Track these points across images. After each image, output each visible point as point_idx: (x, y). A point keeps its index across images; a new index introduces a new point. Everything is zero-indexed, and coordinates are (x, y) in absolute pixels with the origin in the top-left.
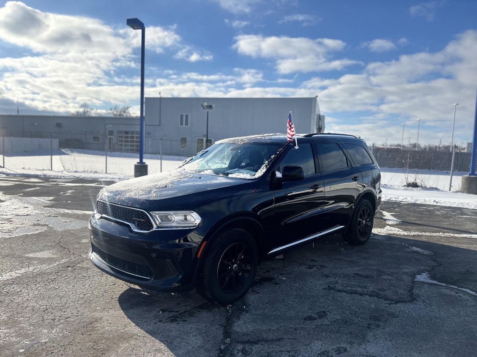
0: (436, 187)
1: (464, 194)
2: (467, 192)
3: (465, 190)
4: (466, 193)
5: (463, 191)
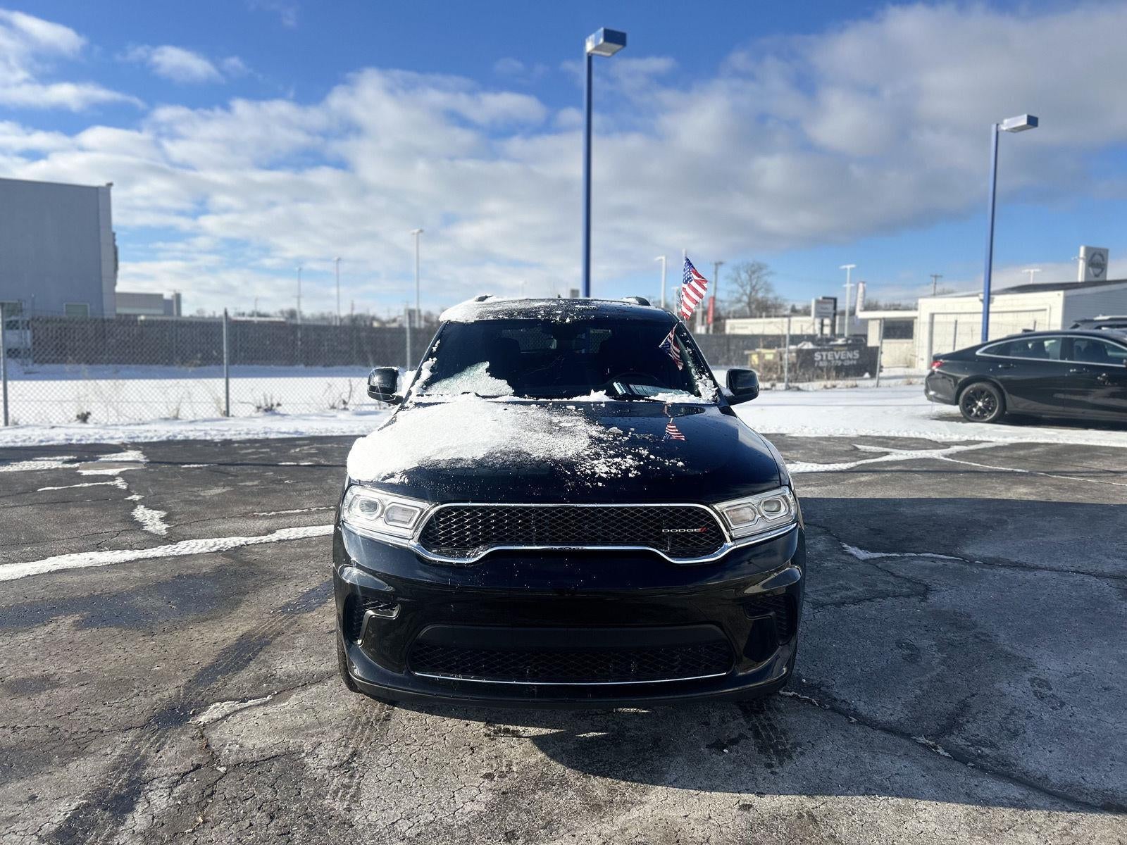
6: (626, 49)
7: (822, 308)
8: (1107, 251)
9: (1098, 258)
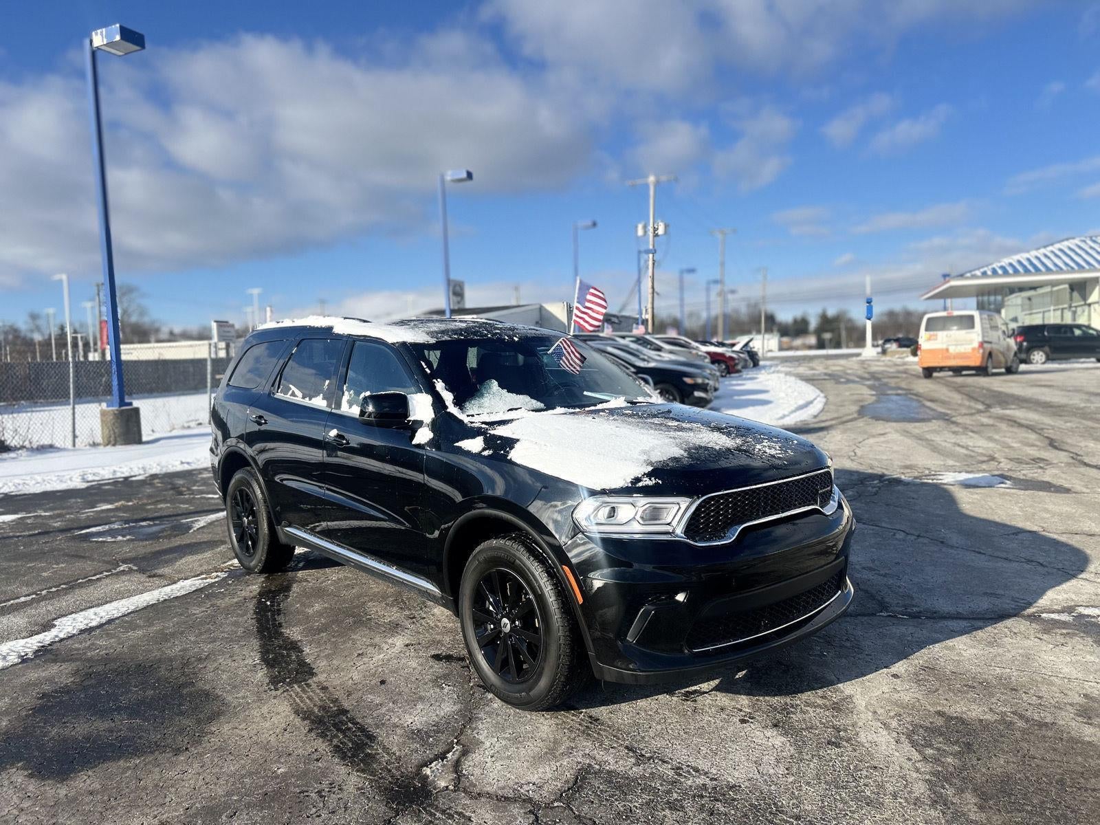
0: (50, 442)
1: (119, 448)
2: (123, 442)
3: (118, 439)
4: (122, 444)
5: (113, 442)
6: (143, 51)
7: (224, 332)
8: (463, 283)
9: (458, 288)
